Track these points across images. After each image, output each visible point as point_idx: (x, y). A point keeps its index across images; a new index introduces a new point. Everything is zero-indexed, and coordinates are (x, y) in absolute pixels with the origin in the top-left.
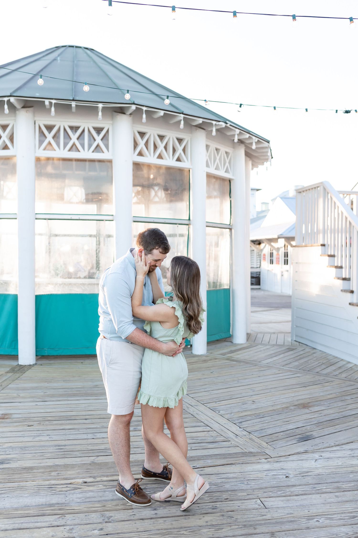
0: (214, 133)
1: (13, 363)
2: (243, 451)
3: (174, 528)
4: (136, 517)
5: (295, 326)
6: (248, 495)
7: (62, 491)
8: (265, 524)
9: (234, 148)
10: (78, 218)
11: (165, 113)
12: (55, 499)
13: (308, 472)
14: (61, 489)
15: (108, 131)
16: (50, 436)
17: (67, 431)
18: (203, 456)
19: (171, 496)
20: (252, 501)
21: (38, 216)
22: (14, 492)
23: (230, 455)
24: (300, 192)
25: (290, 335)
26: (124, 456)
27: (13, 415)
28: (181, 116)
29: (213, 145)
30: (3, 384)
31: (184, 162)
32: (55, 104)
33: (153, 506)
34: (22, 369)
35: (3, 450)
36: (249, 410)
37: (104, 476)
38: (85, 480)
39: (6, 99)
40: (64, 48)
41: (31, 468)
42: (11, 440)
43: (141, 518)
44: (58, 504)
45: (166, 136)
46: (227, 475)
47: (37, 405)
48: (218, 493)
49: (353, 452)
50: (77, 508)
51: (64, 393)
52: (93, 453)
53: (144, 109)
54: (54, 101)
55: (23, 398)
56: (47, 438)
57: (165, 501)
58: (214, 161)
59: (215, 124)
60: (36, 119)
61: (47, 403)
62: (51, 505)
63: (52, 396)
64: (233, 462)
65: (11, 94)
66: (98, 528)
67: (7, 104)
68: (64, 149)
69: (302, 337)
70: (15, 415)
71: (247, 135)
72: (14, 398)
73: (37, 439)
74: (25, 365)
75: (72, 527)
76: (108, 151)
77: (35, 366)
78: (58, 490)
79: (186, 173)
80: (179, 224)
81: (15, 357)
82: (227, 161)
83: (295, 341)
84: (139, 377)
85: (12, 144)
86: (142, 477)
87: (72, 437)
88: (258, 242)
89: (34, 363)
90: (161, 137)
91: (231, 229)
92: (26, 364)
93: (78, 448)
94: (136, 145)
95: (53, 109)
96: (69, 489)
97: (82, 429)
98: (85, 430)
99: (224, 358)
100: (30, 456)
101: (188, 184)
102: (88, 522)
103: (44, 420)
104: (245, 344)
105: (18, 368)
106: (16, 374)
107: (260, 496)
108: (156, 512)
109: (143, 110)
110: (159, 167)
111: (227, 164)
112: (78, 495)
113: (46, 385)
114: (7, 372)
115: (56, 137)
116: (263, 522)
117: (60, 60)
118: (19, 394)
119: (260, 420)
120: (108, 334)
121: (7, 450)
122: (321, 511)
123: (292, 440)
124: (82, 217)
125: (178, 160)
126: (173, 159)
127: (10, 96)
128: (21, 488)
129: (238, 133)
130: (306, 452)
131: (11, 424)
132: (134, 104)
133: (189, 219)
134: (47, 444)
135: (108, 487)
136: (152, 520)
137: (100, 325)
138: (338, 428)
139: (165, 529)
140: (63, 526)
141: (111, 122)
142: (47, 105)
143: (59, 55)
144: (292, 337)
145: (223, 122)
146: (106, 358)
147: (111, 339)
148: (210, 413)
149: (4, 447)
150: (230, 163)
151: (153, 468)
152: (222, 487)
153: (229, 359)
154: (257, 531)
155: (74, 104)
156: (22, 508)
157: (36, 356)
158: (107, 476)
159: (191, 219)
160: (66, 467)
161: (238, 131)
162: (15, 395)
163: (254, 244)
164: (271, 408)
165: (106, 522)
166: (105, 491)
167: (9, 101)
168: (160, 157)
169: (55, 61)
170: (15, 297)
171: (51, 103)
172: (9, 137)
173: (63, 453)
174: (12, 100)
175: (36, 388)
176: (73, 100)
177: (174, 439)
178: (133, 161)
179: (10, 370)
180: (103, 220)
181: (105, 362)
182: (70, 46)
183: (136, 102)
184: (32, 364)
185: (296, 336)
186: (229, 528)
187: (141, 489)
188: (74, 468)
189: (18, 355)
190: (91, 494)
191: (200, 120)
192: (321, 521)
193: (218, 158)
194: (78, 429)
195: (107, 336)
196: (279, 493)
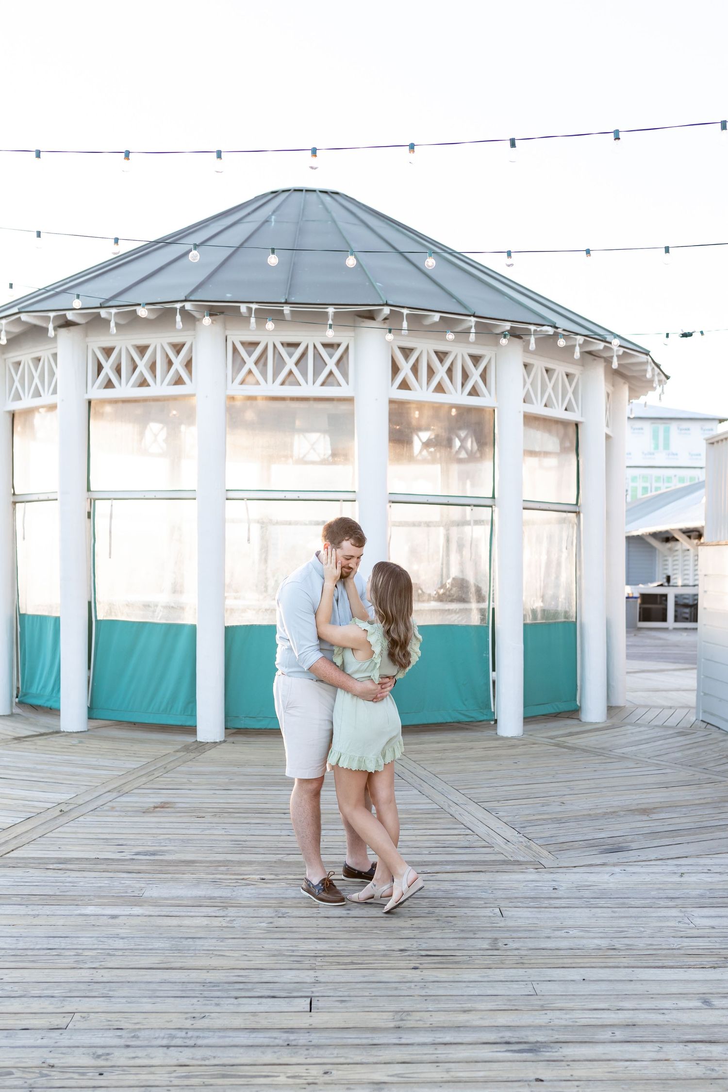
0: (533, 346)
1: (189, 739)
2: (506, 859)
3: (366, 927)
4: (319, 915)
5: (702, 694)
6: (485, 903)
7: (229, 886)
8: (490, 931)
9: (583, 366)
10: (296, 498)
11: (441, 317)
12: (217, 893)
13: (590, 886)
14: (228, 884)
15: (347, 348)
16: (226, 830)
17: (252, 825)
18: (441, 862)
19: (372, 897)
20: (488, 909)
21: (231, 495)
22: (165, 883)
23: (484, 863)
24: (713, 443)
25: (694, 711)
26: (310, 839)
27: (177, 804)
28: (470, 321)
29: (539, 364)
30: (168, 767)
31: (484, 396)
32: (256, 309)
33: (347, 907)
34: (202, 747)
35: (159, 841)
36: (548, 813)
37: (291, 874)
38: (263, 877)
39: (178, 306)
40: (287, 194)
41: (193, 862)
42: (170, 831)
43: (326, 916)
44: (221, 897)
45: (451, 352)
46: (467, 882)
47: (215, 794)
48: (444, 899)
49: (679, 868)
50: (244, 902)
51: (261, 781)
52: (283, 850)
53: (405, 311)
54: (254, 306)
55: (196, 784)
56: (223, 832)
57: (366, 903)
58: (543, 393)
59: (535, 331)
60: (228, 333)
61: (230, 792)
62: (211, 898)
63: (242, 784)
64: (483, 870)
65: (186, 297)
66: (267, 922)
67: (180, 314)
68: (274, 382)
69: (712, 714)
70: (180, 804)
71: (600, 344)
72: (181, 784)
73: (207, 832)
74: (208, 743)
75: (234, 918)
76: (348, 383)
77: (224, 744)
78: (225, 884)
79: (487, 417)
80: (475, 506)
81: (192, 730)
82: (570, 390)
83: (702, 721)
84: (329, 727)
85: (189, 374)
86: (343, 877)
87: (258, 832)
88: (697, 533)
89: (222, 740)
90: (441, 356)
91: (578, 513)
92: (209, 741)
93: (264, 844)
94: (395, 369)
95: (253, 320)
96: (238, 884)
97: (274, 824)
98: (280, 825)
99: (551, 743)
100: (194, 849)
101: (492, 435)
102: (256, 915)
103: (221, 812)
104: (602, 723)
105: (195, 746)
106: (191, 754)
107: (502, 905)
108: (348, 912)
109: (402, 314)
110: (437, 408)
111: (570, 395)
112: (250, 890)
113: (236, 769)
114: (177, 751)
115: (261, 360)
116: (489, 929)
117: (275, 221)
118: (191, 779)
119: (557, 825)
120: (286, 667)
121: (162, 841)
122: (579, 924)
123: (593, 850)
124: (303, 496)
125: (474, 392)
126: (462, 392)
127: (185, 301)
128: (175, 880)
129: (581, 342)
130: (604, 865)
131: (173, 814)
132: (387, 304)
133: (494, 497)
134: (221, 838)
135: (293, 885)
136: (340, 919)
137: (278, 656)
138: (678, 840)
139: (354, 928)
140: (223, 917)
141: (352, 334)
142: (244, 312)
143: (274, 212)
144: (697, 713)
145: (548, 326)
146: (283, 701)
147: (289, 674)
148: (481, 814)
149: (159, 838)
150: (575, 393)
151: (357, 864)
152: (452, 893)
153: (559, 744)
154: (477, 936)
155: (287, 309)
156: (173, 898)
157: (226, 728)
158: (295, 875)
159: (496, 496)
160: (241, 863)
161: (580, 339)
162: (185, 780)
163: (689, 537)
164: (585, 813)
165: (279, 917)
166: (287, 889)
167: (183, 310)
168: (440, 388)
169: (266, 224)
170: (193, 628)
171: (250, 309)
172: (185, 363)
173: (241, 849)
174: (188, 306)
175: (219, 773)
176: (286, 303)
177: (380, 819)
178: (389, 398)
179: (181, 748)
180: (339, 501)
181: (281, 706)
182: (295, 190)
183: (390, 302)
184: (218, 741)
185: (704, 712)
186: (441, 931)
187: (334, 886)
188: (251, 864)
189: (196, 726)
190: (267, 891)
191: (505, 326)
192: (571, 932)
193: (550, 386)
194: (270, 824)
195: (286, 670)
196: (532, 904)
